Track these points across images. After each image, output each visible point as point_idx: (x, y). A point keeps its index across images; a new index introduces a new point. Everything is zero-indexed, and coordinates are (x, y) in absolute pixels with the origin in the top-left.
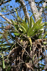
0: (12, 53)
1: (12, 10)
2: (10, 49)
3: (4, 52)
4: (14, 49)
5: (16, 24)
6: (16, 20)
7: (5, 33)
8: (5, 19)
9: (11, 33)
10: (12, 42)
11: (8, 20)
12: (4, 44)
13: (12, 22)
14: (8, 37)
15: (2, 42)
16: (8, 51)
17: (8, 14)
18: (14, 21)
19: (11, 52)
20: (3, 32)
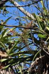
0: (35, 65)
2: (31, 59)
3: (22, 64)
4: (38, 59)
5: (41, 20)
6: (40, 14)
7: (25, 34)
8: (23, 13)
9: (33, 34)
10: (35, 48)
12: (22, 51)
13: (35, 17)
14: (29, 41)
15: (20, 49)
16: (29, 62)
17: (29, 5)
18: (37, 16)
19: (33, 63)
20: (21, 33)
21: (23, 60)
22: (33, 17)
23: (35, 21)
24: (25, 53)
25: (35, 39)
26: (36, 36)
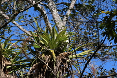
0: (33, 70)
1: (31, 20)
2: (30, 65)
3: (23, 69)
4: (35, 65)
5: (36, 36)
6: (35, 31)
7: (24, 46)
8: (23, 31)
9: (31, 46)
10: (32, 57)
11: (26, 31)
12: (23, 60)
13: (31, 33)
14: (27, 52)
15: (21, 58)
16: (28, 68)
17: (26, 25)
18: (33, 33)
19: (31, 68)
20: (21, 46)
21: (24, 66)
22: (29, 34)
23: (32, 37)
24: (24, 61)
25: (32, 51)
26: (32, 48)
